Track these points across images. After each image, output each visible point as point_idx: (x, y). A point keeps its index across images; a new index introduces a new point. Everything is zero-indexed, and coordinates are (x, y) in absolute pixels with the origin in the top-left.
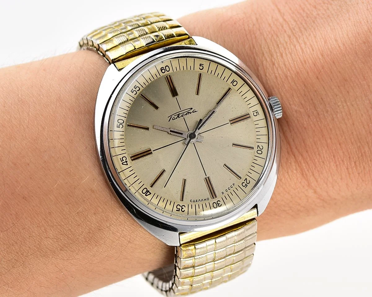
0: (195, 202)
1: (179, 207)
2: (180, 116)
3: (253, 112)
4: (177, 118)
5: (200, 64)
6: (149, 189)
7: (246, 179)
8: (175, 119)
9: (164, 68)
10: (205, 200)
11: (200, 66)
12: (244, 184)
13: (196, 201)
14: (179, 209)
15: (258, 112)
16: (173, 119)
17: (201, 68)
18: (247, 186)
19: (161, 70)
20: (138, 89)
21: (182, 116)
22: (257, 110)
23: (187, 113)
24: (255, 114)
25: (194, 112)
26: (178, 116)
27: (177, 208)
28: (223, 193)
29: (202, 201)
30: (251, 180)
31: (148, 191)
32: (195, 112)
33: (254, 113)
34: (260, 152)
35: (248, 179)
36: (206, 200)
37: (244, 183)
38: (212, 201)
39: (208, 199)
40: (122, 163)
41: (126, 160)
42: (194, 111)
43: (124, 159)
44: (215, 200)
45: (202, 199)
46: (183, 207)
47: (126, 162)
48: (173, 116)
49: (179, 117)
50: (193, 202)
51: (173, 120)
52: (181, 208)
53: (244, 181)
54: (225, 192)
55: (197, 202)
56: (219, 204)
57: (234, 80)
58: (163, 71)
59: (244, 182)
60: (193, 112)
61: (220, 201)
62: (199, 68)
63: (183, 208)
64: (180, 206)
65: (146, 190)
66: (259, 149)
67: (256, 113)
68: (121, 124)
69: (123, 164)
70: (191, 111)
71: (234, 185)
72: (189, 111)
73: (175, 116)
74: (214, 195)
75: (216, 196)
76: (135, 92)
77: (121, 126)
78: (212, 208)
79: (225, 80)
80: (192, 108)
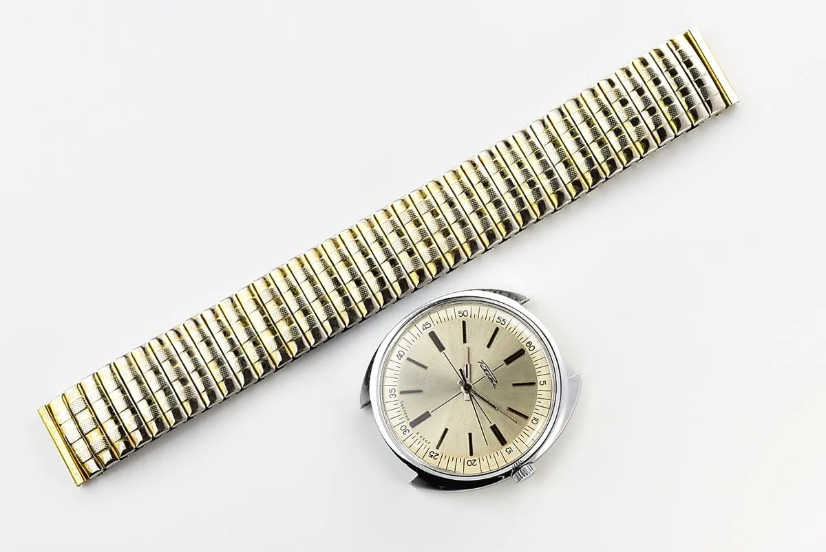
1: (393, 391)
2: (485, 372)
3: (510, 447)
4: (483, 369)
6: (404, 357)
7: (438, 455)
9: (531, 344)
11: (544, 381)
12: (432, 453)
15: (511, 452)
16: (481, 366)
17: (542, 383)
18: (431, 457)
19: (528, 343)
20: (503, 323)
21: (487, 374)
23: (491, 379)
24: (508, 450)
25: (493, 385)
26: (485, 370)
28: (418, 433)
29: (405, 413)
30: (438, 460)
31: (402, 357)
34: (469, 464)
35: (439, 457)
36: (407, 417)
38: (407, 424)
39: (408, 419)
41: (427, 328)
43: (429, 325)
44: (409, 427)
46: (394, 395)
48: (484, 365)
50: (402, 404)
52: (392, 393)
54: (419, 435)
55: (403, 408)
56: (406, 432)
57: (538, 420)
58: (528, 345)
59: (435, 453)
61: (409, 432)
62: (541, 381)
66: (473, 462)
67: (510, 450)
68: (463, 314)
69: (424, 326)
70: (494, 382)
71: (429, 443)
74: (414, 424)
75: (412, 427)
76: (499, 321)
77: (461, 315)
78: (400, 426)
79: (535, 411)
80: (497, 382)
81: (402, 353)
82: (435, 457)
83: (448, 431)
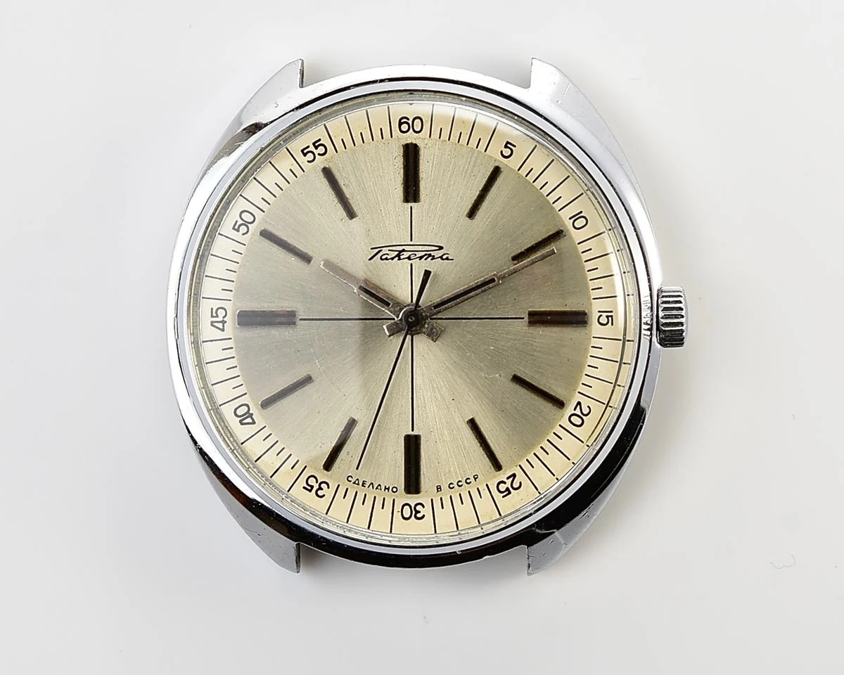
0: (358, 484)
2: (402, 257)
3: (599, 312)
4: (392, 259)
5: (508, 143)
6: (256, 410)
7: (514, 476)
8: (386, 259)
9: (408, 119)
10: (385, 488)
11: (506, 147)
12: (502, 487)
13: (361, 483)
14: (312, 487)
15: (612, 316)
16: (383, 257)
17: (507, 152)
18: (510, 493)
19: (400, 124)
20: (321, 150)
21: (409, 258)
22: (611, 312)
23: (426, 255)
24: (603, 320)
25: (442, 259)
26: (398, 256)
27: (307, 483)
28: (439, 488)
29: (377, 488)
30: (526, 482)
31: (251, 416)
32: (447, 259)
33: (601, 316)
34: (578, 421)
35: (520, 477)
36: (388, 489)
37: (505, 483)
38: (403, 498)
39: (395, 490)
40: (212, 322)
41: (225, 319)
42: (444, 257)
43: (221, 313)
44: (413, 500)
45: (379, 485)
46: (323, 485)
47: (223, 322)
48: (385, 251)
49: (399, 259)
50: (354, 483)
51: (381, 259)
52: (316, 486)
53: (508, 478)
54: (445, 487)
55: (363, 486)
56: (419, 512)
57: (581, 212)
58: (404, 127)
59: (505, 480)
60: (441, 257)
61: (423, 507)
62: (502, 152)
63: (322, 489)
64: (317, 482)
65: (245, 409)
66: (578, 412)
67: (607, 317)
68: (246, 224)
69: (212, 325)
70: (440, 253)
71: (475, 479)
72: (432, 253)
73: (388, 252)
74: (412, 484)
75: (417, 491)
76: (310, 156)
77: (243, 229)
78: (397, 515)
79: (558, 206)
80: (441, 248)
81: (244, 409)
82: (516, 485)
83: (478, 421)
